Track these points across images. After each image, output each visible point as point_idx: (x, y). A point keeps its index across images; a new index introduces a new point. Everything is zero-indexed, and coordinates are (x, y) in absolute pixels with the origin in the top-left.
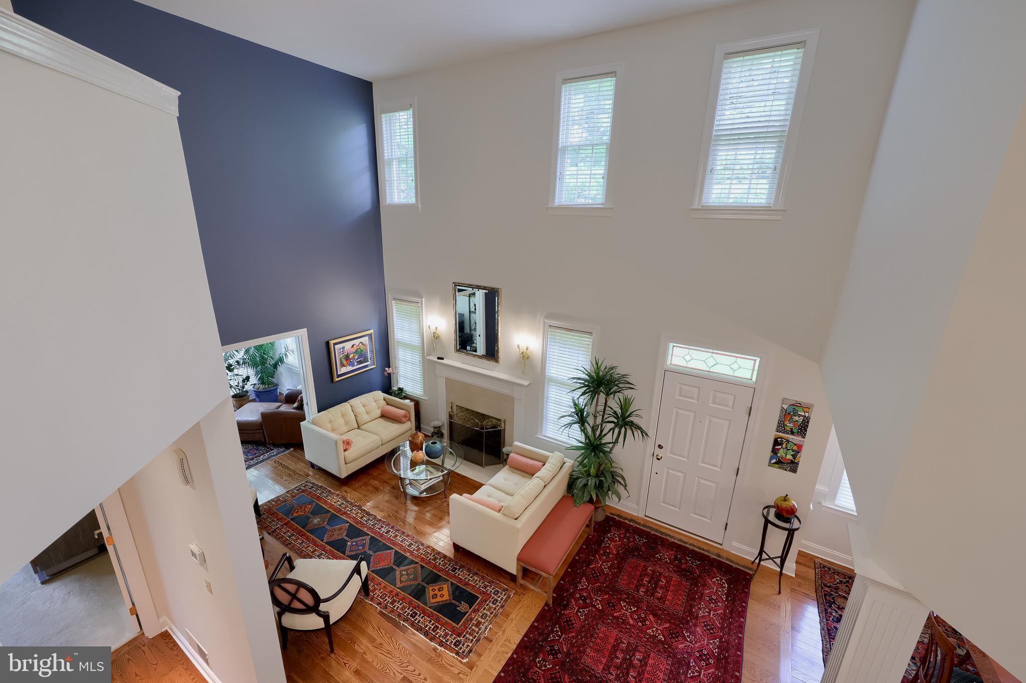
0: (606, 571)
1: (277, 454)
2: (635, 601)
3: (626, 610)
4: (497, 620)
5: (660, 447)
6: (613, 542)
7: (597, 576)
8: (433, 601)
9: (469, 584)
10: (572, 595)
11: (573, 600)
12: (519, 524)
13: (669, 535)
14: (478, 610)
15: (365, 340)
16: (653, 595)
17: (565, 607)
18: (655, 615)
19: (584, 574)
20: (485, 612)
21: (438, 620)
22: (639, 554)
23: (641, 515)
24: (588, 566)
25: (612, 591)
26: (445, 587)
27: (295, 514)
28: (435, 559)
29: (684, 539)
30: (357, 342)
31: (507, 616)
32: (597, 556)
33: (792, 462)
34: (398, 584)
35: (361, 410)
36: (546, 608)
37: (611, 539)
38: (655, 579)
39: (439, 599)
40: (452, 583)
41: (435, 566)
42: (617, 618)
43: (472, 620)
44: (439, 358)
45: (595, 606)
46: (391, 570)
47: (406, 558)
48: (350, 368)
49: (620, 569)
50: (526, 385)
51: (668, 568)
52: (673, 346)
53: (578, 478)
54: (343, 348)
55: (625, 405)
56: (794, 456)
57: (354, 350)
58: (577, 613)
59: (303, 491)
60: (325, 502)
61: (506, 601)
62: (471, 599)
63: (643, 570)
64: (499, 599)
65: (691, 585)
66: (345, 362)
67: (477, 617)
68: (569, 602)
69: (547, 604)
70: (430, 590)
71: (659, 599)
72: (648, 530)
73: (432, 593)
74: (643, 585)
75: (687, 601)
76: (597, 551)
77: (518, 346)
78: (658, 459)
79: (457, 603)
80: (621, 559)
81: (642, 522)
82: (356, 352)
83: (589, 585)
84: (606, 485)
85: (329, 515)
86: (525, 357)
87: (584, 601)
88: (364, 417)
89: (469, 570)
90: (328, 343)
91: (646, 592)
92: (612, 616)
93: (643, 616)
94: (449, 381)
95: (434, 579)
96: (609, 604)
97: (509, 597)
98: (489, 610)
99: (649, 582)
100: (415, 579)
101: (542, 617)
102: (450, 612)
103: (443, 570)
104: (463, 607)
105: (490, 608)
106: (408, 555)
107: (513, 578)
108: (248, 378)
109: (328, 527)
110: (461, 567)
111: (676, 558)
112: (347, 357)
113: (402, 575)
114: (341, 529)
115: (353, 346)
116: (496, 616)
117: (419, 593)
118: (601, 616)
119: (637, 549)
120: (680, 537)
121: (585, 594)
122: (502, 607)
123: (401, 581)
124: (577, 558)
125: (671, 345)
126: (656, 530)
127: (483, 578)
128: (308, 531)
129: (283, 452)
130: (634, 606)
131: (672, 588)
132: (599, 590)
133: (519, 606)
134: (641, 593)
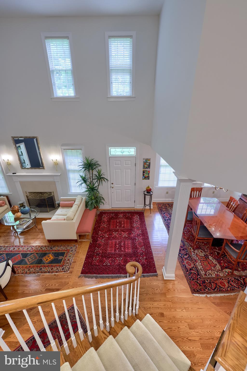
0: (106, 226)
2: (117, 231)
3: (115, 234)
4: (75, 255)
5: (112, 184)
6: (105, 218)
7: (103, 229)
8: (47, 262)
9: (59, 250)
10: (98, 237)
11: (98, 239)
12: (74, 221)
13: (120, 210)
14: (67, 256)
16: (121, 227)
17: (97, 241)
18: (123, 232)
19: (99, 230)
20: (70, 255)
21: (52, 266)
22: (114, 218)
23: (110, 208)
24: (99, 227)
25: (109, 231)
26: (50, 255)
28: (41, 249)
29: (124, 210)
31: (78, 252)
32: (101, 224)
33: (148, 177)
34: (28, 263)
36: (91, 244)
37: (104, 218)
38: (120, 223)
39: (49, 260)
40: (53, 253)
41: (43, 251)
42: (113, 237)
43: (65, 260)
45: (106, 237)
46: (23, 260)
47: (28, 254)
49: (109, 224)
51: (123, 219)
55: (99, 172)
56: (148, 175)
58: (101, 241)
61: (76, 249)
62: (62, 254)
63: (116, 222)
64: (73, 249)
65: (130, 220)
67: (67, 258)
68: (97, 239)
69: (90, 243)
70: (44, 259)
71: (123, 227)
72: (114, 211)
73: (45, 260)
74: (117, 226)
75: (130, 224)
76: (101, 223)
78: (113, 188)
79: (57, 258)
80: (109, 221)
81: (111, 210)
83: (102, 232)
84: (98, 201)
87: (102, 237)
89: (58, 246)
91: (119, 227)
92: (112, 237)
93: (120, 233)
95: (44, 254)
96: (110, 234)
97: (76, 247)
98: (71, 254)
99: (119, 224)
100: (36, 258)
101: (90, 247)
102: (56, 261)
103: (47, 251)
104: (60, 257)
105: (71, 253)
106: (28, 252)
107: (76, 241)
110: (54, 246)
111: (124, 215)
113: (28, 260)
116: (74, 254)
117: (40, 262)
118: (109, 238)
119: (113, 217)
120: (123, 210)
121: (102, 235)
122: (75, 251)
123: (29, 262)
124: (95, 227)
126: (116, 210)
127: (64, 246)
130: (117, 232)
131: (125, 223)
132: (106, 232)
133: (81, 248)
134: (118, 228)
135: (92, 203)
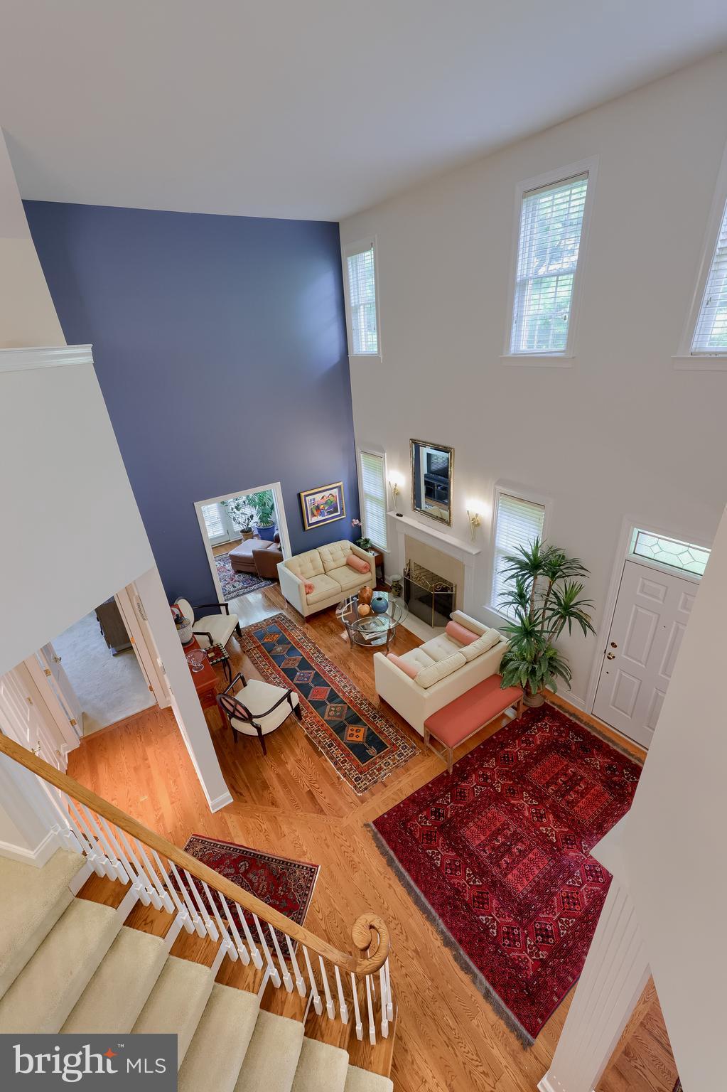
0: (521, 758)
1: (264, 586)
2: (541, 798)
3: (525, 802)
4: (397, 771)
5: (614, 645)
6: (541, 733)
7: (509, 760)
8: (349, 738)
9: (383, 733)
10: (475, 771)
11: (474, 775)
12: (426, 694)
13: (613, 742)
14: (384, 758)
15: (335, 492)
16: (563, 796)
17: (464, 779)
18: (557, 817)
19: (495, 755)
20: (389, 760)
21: (348, 756)
22: (566, 752)
23: (587, 711)
24: (502, 748)
25: (518, 777)
26: (362, 730)
27: (266, 640)
28: (361, 704)
29: (630, 749)
30: (327, 494)
31: (407, 770)
32: (517, 742)
34: (326, 718)
35: (328, 557)
36: (445, 775)
37: (540, 729)
38: (573, 781)
39: (354, 738)
40: (369, 728)
41: (359, 710)
42: (513, 805)
43: (375, 764)
44: (398, 515)
45: (494, 788)
46: (324, 704)
47: (338, 697)
48: (320, 518)
49: (537, 760)
50: (474, 553)
51: (594, 776)
52: (639, 532)
53: (511, 660)
54: (314, 499)
55: (571, 593)
57: (324, 501)
58: (473, 787)
59: (276, 622)
60: (289, 635)
61: (411, 757)
62: (380, 746)
63: (563, 769)
64: (405, 754)
65: (615, 800)
66: (315, 512)
67: (381, 763)
68: (469, 775)
69: (447, 772)
70: (350, 729)
71: (568, 802)
72: (589, 730)
73: (350, 732)
74: (556, 784)
75: (601, 814)
76: (518, 737)
77: (468, 512)
78: (609, 658)
79: (368, 747)
80: (544, 750)
81: (585, 719)
82: (326, 503)
83: (496, 766)
84: (539, 674)
85: (289, 646)
86: (476, 524)
87: (486, 780)
88: (331, 564)
89: (387, 721)
90: (299, 495)
91: (556, 792)
92: (509, 802)
93: (542, 812)
94: (407, 538)
95: (355, 720)
96: (509, 789)
97: (414, 755)
98: (393, 760)
99: (564, 783)
100: (340, 716)
101: (438, 781)
102: (360, 752)
103: (365, 715)
104: (372, 751)
105: (395, 759)
106: (340, 694)
107: (422, 739)
108: (252, 517)
109: (286, 656)
110: (381, 717)
111: (609, 768)
112: (318, 508)
113: (330, 710)
114: (295, 660)
115: (323, 498)
116: (397, 767)
117: (340, 729)
118: (498, 798)
119: (566, 746)
120: (626, 747)
121: (489, 774)
122: (406, 761)
123: (329, 716)
124: (495, 737)
125: (636, 531)
126: (600, 733)
127: (397, 731)
128: (272, 657)
129: (269, 585)
130: (537, 800)
131: (588, 796)
132: (507, 775)
133: (421, 765)
134: (550, 791)
135: (517, 669)
